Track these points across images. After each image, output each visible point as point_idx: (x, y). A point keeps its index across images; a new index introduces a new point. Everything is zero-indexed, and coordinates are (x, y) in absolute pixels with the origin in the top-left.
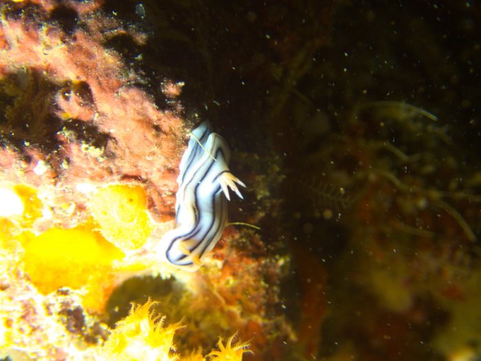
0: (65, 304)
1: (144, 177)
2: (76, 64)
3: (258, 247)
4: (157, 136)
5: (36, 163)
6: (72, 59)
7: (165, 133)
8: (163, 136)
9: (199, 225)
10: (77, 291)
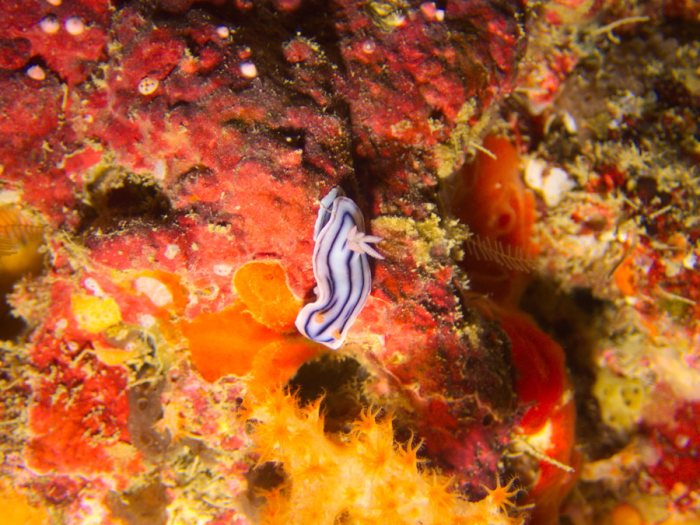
0: (233, 391)
1: (279, 253)
2: (198, 146)
3: (425, 319)
4: (280, 208)
5: (165, 247)
6: (195, 143)
7: (288, 203)
8: (286, 207)
9: (335, 297)
10: (243, 378)
